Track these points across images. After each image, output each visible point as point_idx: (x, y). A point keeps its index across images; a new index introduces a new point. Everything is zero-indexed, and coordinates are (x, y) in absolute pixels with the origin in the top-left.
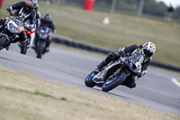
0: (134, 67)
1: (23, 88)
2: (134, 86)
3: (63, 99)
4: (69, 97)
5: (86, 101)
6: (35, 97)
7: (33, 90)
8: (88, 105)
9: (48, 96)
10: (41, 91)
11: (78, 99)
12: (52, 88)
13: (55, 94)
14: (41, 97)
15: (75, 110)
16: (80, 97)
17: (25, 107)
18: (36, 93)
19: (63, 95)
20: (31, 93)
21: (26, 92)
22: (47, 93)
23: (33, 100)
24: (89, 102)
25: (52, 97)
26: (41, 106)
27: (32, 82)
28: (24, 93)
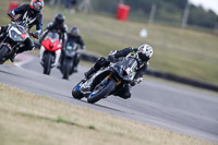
0: (125, 73)
1: (43, 114)
2: (129, 96)
3: (91, 128)
4: (98, 125)
5: (119, 130)
6: (57, 125)
7: (55, 117)
8: (121, 135)
9: (73, 124)
10: (65, 118)
11: (109, 128)
12: (78, 114)
13: (82, 121)
14: (64, 125)
15: (105, 141)
16: (112, 125)
17: (45, 137)
18: (59, 121)
19: (91, 123)
20: (53, 121)
21: (47, 119)
22: (72, 120)
23: (55, 129)
24: (122, 131)
25: (78, 125)
26: (64, 136)
27: (53, 108)
28: (43, 121)
